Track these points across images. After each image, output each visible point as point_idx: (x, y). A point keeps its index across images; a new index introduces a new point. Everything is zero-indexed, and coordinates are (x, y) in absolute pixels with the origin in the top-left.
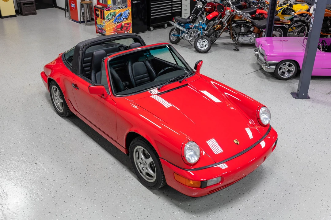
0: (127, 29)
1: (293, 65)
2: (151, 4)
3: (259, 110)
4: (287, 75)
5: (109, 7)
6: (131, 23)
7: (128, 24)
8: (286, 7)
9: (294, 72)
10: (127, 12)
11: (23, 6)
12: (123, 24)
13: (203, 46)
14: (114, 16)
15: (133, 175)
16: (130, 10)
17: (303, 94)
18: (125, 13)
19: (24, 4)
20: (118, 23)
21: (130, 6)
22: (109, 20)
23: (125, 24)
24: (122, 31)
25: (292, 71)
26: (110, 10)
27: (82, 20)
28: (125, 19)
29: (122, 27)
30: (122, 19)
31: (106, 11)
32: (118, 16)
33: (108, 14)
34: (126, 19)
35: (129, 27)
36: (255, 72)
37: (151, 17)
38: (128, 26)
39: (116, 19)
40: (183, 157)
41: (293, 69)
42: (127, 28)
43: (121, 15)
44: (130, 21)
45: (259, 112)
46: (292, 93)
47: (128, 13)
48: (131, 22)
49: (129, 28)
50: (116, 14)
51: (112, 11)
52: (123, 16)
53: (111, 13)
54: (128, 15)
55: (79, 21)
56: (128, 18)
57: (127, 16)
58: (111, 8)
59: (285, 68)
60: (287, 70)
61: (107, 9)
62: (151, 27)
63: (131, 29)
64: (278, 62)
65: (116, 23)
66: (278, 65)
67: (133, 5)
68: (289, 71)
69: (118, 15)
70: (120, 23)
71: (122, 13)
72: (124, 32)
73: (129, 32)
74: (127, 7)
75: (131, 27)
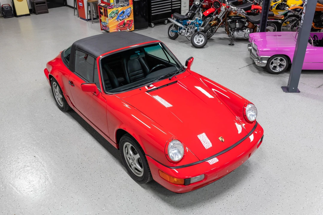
1: (284, 59)
2: (152, 1)
3: (246, 107)
4: (278, 69)
5: (112, 6)
6: (132, 20)
7: (130, 21)
8: (281, 2)
9: (285, 66)
10: (129, 10)
11: (36, 6)
12: (126, 21)
13: (199, 41)
14: (117, 14)
15: (124, 169)
16: (132, 8)
17: (293, 88)
18: (127, 10)
19: (37, 4)
20: (120, 20)
21: (132, 4)
22: (112, 18)
23: (127, 21)
24: (125, 27)
25: (283, 65)
26: (113, 8)
27: (89, 18)
28: (127, 17)
29: (124, 24)
30: (125, 16)
31: (109, 9)
32: (121, 14)
33: (111, 12)
34: (128, 16)
36: (248, 67)
37: (152, 14)
38: (130, 23)
39: (119, 16)
40: (167, 156)
41: (285, 63)
42: (129, 25)
43: (123, 12)
44: (132, 18)
45: (245, 109)
46: (282, 87)
48: (133, 19)
50: (118, 12)
51: (114, 9)
52: (125, 14)
53: (114, 11)
55: (86, 18)
56: (130, 16)
57: (129, 14)
58: (113, 6)
59: (276, 63)
60: (279, 64)
61: (110, 8)
62: (152, 24)
63: (133, 26)
64: (270, 57)
65: (119, 20)
66: (270, 60)
67: (134, 3)
68: (280, 65)
69: (120, 12)
70: (122, 21)
71: (124, 10)
72: (127, 29)
73: (131, 29)
74: (129, 5)
75: (133, 24)
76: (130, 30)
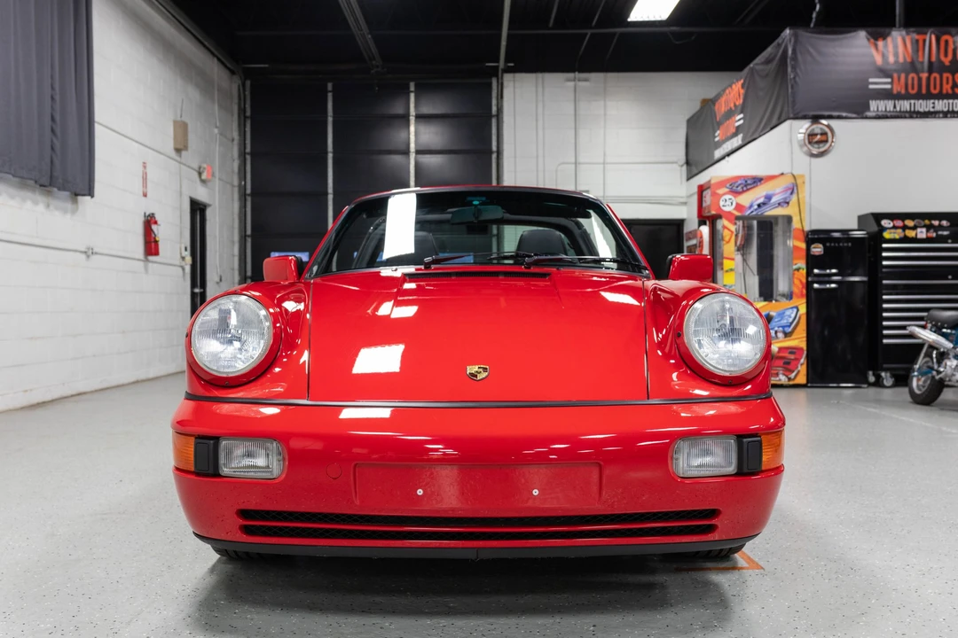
0: (788, 367)
2: (884, 297)
6: (801, 349)
7: (793, 350)
10: (792, 313)
16: (803, 309)
18: (781, 315)
21: (802, 295)
23: (781, 349)
28: (780, 335)
30: (773, 332)
34: (787, 335)
35: (795, 362)
37: (885, 341)
38: (792, 357)
42: (788, 363)
44: (799, 340)
47: (793, 315)
48: (803, 345)
49: (793, 363)
54: (791, 323)
56: (791, 333)
57: (789, 326)
62: (883, 374)
63: (802, 369)
67: (812, 296)
71: (773, 314)
72: (777, 375)
73: (793, 375)
74: (791, 298)
75: (802, 361)
76: (789, 379)
